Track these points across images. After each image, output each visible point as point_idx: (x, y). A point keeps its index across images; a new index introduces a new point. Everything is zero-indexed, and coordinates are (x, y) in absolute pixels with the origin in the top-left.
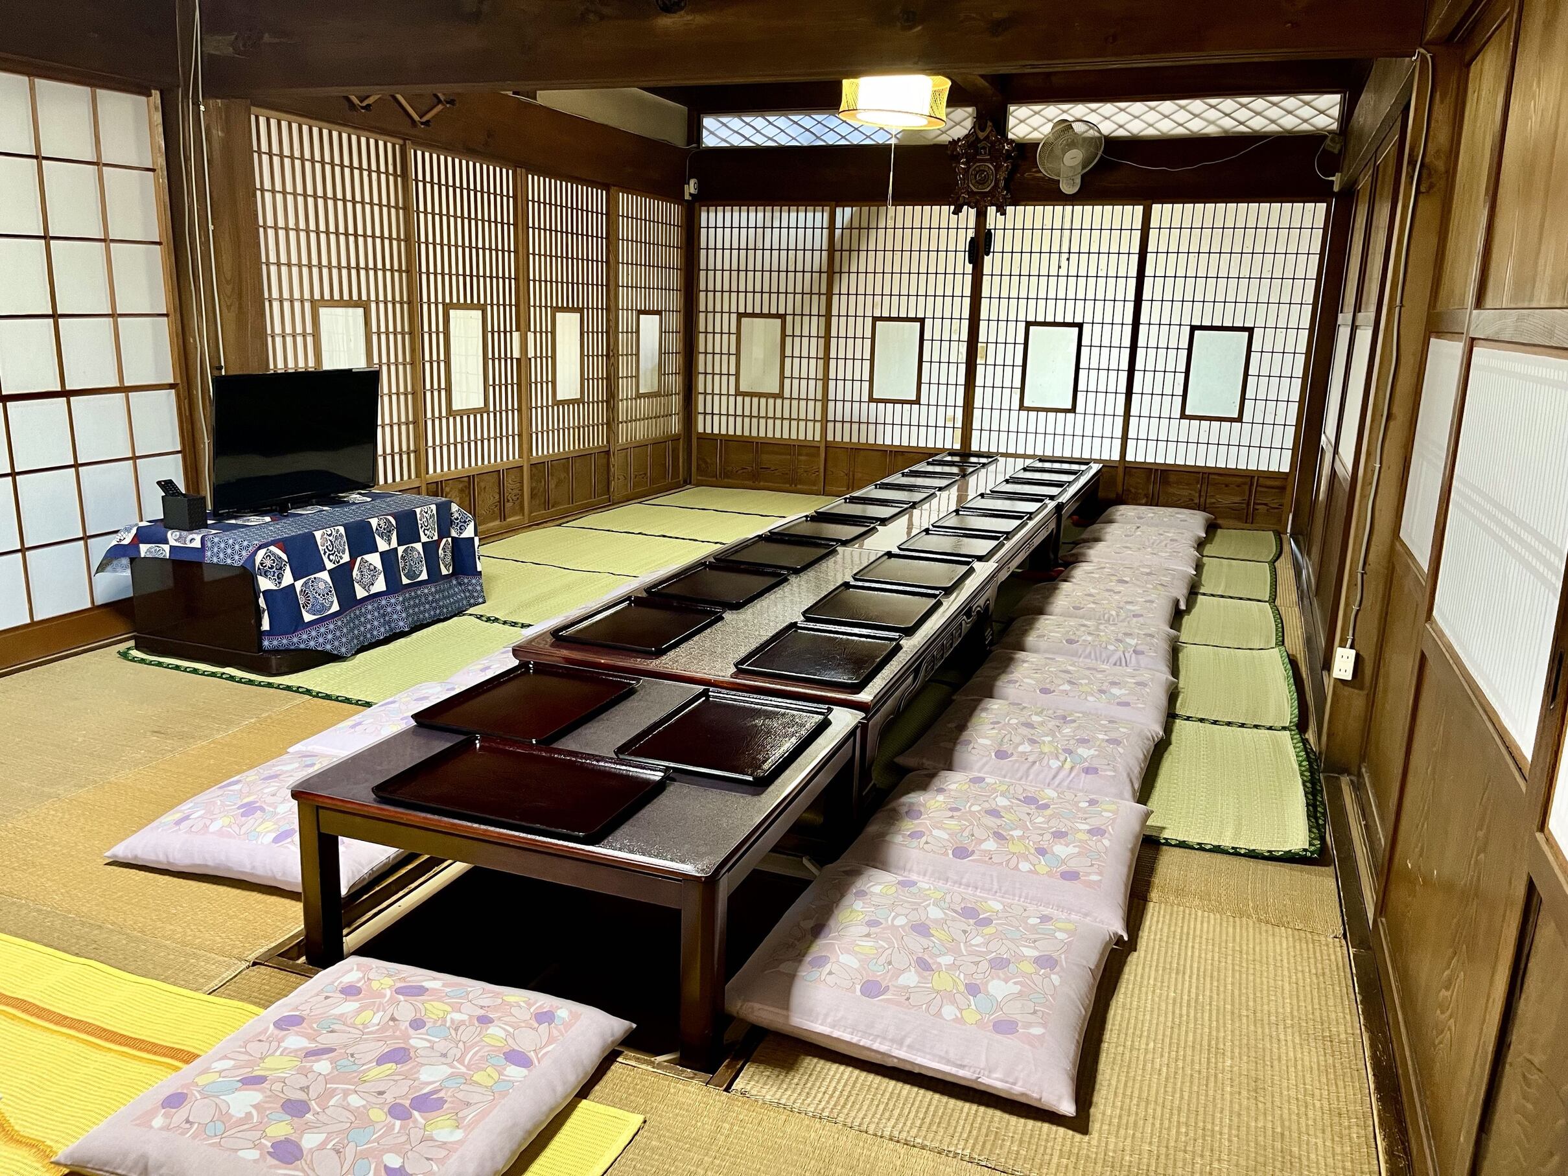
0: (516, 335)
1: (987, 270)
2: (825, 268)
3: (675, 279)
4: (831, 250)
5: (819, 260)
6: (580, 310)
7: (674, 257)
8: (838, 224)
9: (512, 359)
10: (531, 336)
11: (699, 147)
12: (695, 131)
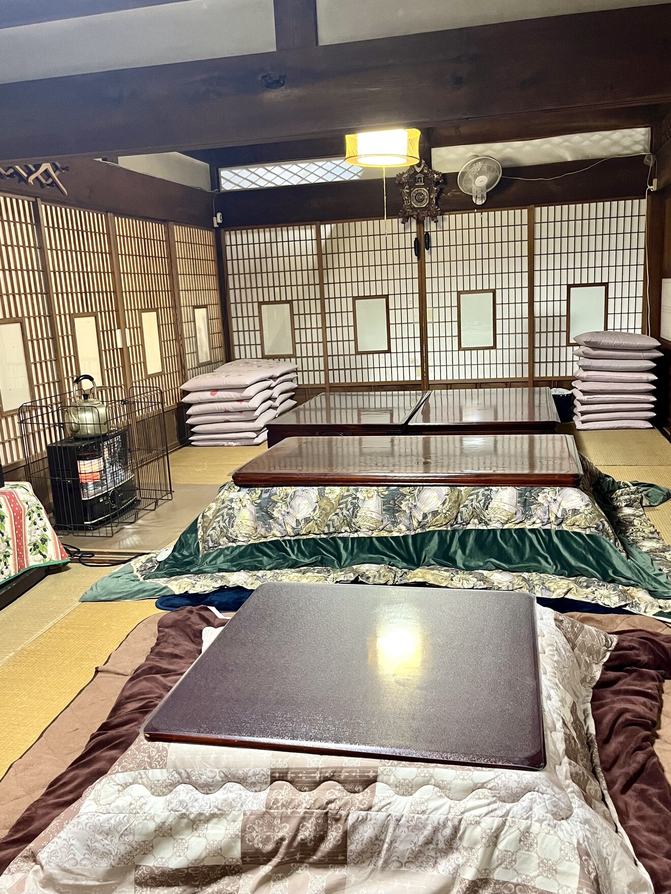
0: (118, 332)
1: (428, 259)
2: (316, 267)
3: (213, 282)
4: (320, 254)
5: (312, 261)
6: (156, 310)
7: (212, 267)
8: (323, 237)
9: (117, 349)
10: (127, 331)
11: (219, 191)
12: (215, 180)
